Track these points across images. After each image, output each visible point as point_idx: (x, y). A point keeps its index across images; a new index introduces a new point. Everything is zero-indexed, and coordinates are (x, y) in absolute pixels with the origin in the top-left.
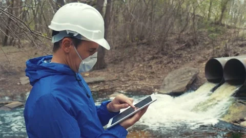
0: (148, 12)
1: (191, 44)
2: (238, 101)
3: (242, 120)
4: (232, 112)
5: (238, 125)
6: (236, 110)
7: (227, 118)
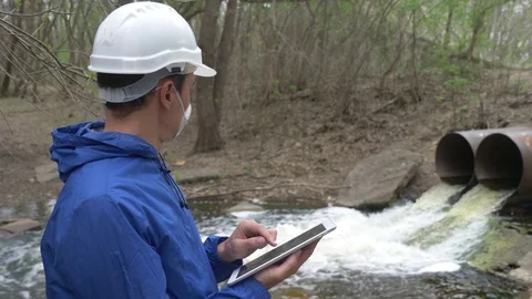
0: (316, 31)
1: (406, 99)
2: (505, 224)
3: (513, 266)
4: (491, 250)
5: (505, 276)
6: (500, 244)
7: (482, 262)
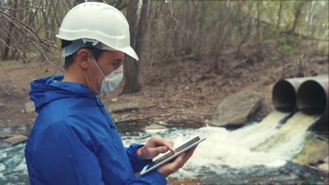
1: (254, 59)
2: (316, 136)
3: (321, 162)
4: (307, 152)
5: (315, 168)
6: (312, 149)
7: (301, 159)
